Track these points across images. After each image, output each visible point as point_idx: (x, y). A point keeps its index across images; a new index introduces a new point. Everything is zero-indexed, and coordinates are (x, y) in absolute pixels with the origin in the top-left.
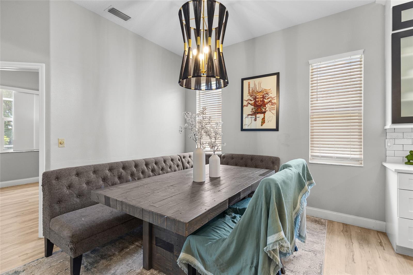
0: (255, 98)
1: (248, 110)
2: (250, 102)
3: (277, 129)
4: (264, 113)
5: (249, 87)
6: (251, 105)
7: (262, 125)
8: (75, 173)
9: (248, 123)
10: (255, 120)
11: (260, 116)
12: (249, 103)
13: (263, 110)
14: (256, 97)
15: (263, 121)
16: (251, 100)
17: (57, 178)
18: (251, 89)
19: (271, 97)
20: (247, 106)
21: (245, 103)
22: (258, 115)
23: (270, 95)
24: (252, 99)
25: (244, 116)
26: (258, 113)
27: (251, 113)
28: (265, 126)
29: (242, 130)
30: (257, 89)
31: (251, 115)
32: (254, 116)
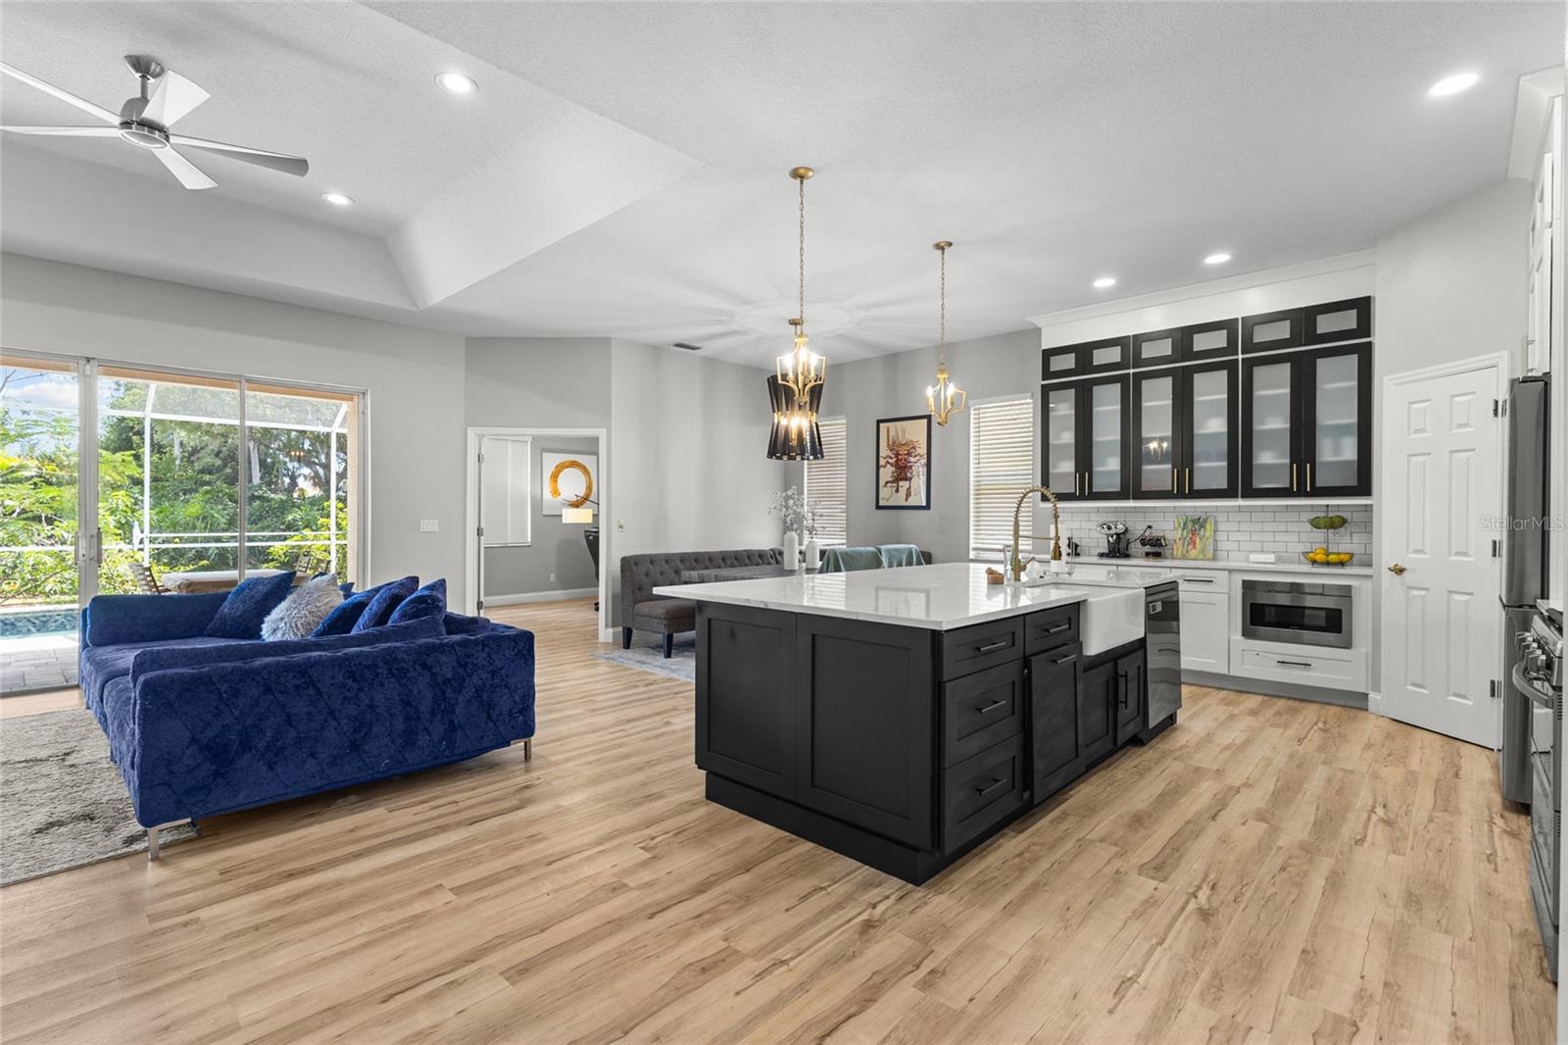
0: (897, 455)
1: (887, 473)
2: (890, 460)
3: (928, 507)
4: (910, 479)
5: (888, 436)
6: (891, 465)
7: (906, 500)
8: (648, 560)
9: (887, 495)
10: (897, 491)
11: (904, 484)
12: (889, 463)
13: (909, 475)
14: (898, 452)
15: (908, 495)
16: (891, 458)
17: (636, 564)
18: (891, 439)
19: (919, 454)
20: (885, 467)
21: (882, 462)
22: (901, 483)
23: (919, 451)
24: (893, 456)
25: (882, 483)
26: (901, 480)
27: (891, 479)
28: (911, 502)
29: (878, 507)
30: (900, 438)
31: (891, 482)
32: (895, 485)
